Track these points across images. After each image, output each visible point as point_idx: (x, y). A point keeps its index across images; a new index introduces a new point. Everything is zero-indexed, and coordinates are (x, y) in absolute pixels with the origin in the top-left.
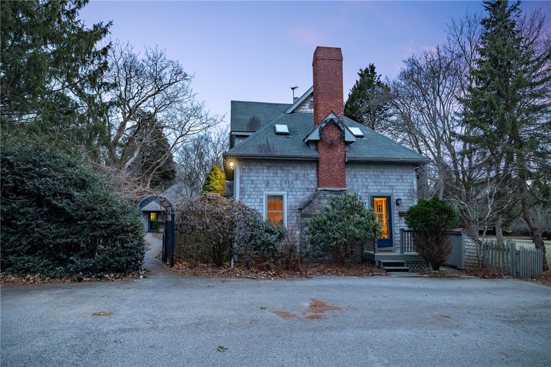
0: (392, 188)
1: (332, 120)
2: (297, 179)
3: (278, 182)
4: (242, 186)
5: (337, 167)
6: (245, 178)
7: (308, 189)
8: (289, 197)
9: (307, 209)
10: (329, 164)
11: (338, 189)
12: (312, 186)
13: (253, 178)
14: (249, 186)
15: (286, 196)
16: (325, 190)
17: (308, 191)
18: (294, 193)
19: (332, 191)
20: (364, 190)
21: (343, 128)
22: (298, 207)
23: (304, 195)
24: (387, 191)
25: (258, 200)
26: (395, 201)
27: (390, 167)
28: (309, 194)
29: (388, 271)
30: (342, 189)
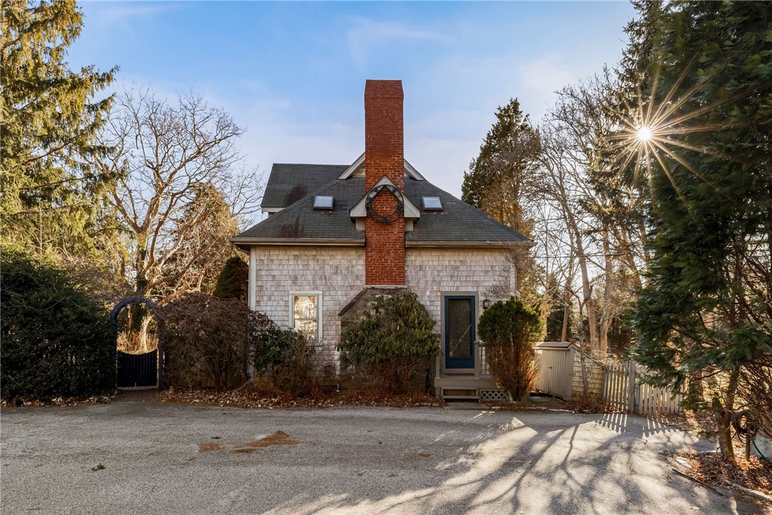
0: (477, 283)
1: (385, 186)
2: (336, 273)
3: (310, 277)
4: (260, 283)
5: (392, 255)
6: (263, 273)
7: (351, 287)
8: (326, 298)
9: (347, 315)
10: (380, 251)
11: (393, 287)
12: (359, 283)
13: (275, 273)
14: (269, 283)
15: (321, 297)
16: (373, 288)
17: (352, 290)
18: (333, 293)
19: (383, 290)
20: (435, 288)
21: (400, 199)
22: (337, 313)
23: (346, 295)
24: (470, 289)
25: (282, 303)
26: (481, 304)
27: (475, 253)
28: (353, 294)
30: (399, 286)
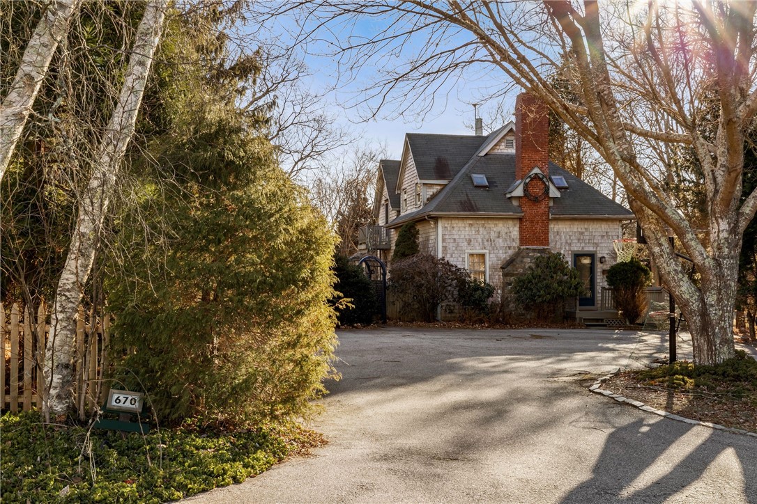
0: (597, 245)
1: (536, 174)
2: (499, 237)
3: (480, 240)
4: (445, 244)
5: (540, 224)
6: (447, 237)
7: (510, 248)
8: (491, 256)
9: (509, 268)
10: (532, 222)
11: (541, 247)
12: (514, 244)
13: (455, 237)
14: (451, 245)
15: (488, 255)
16: (527, 249)
17: (509, 249)
18: (496, 251)
19: (534, 250)
20: (567, 248)
21: (547, 183)
22: (499, 266)
23: (505, 253)
24: (591, 249)
25: (460, 259)
26: (598, 259)
27: (595, 223)
28: (510, 252)
29: (588, 325)
30: (545, 247)
